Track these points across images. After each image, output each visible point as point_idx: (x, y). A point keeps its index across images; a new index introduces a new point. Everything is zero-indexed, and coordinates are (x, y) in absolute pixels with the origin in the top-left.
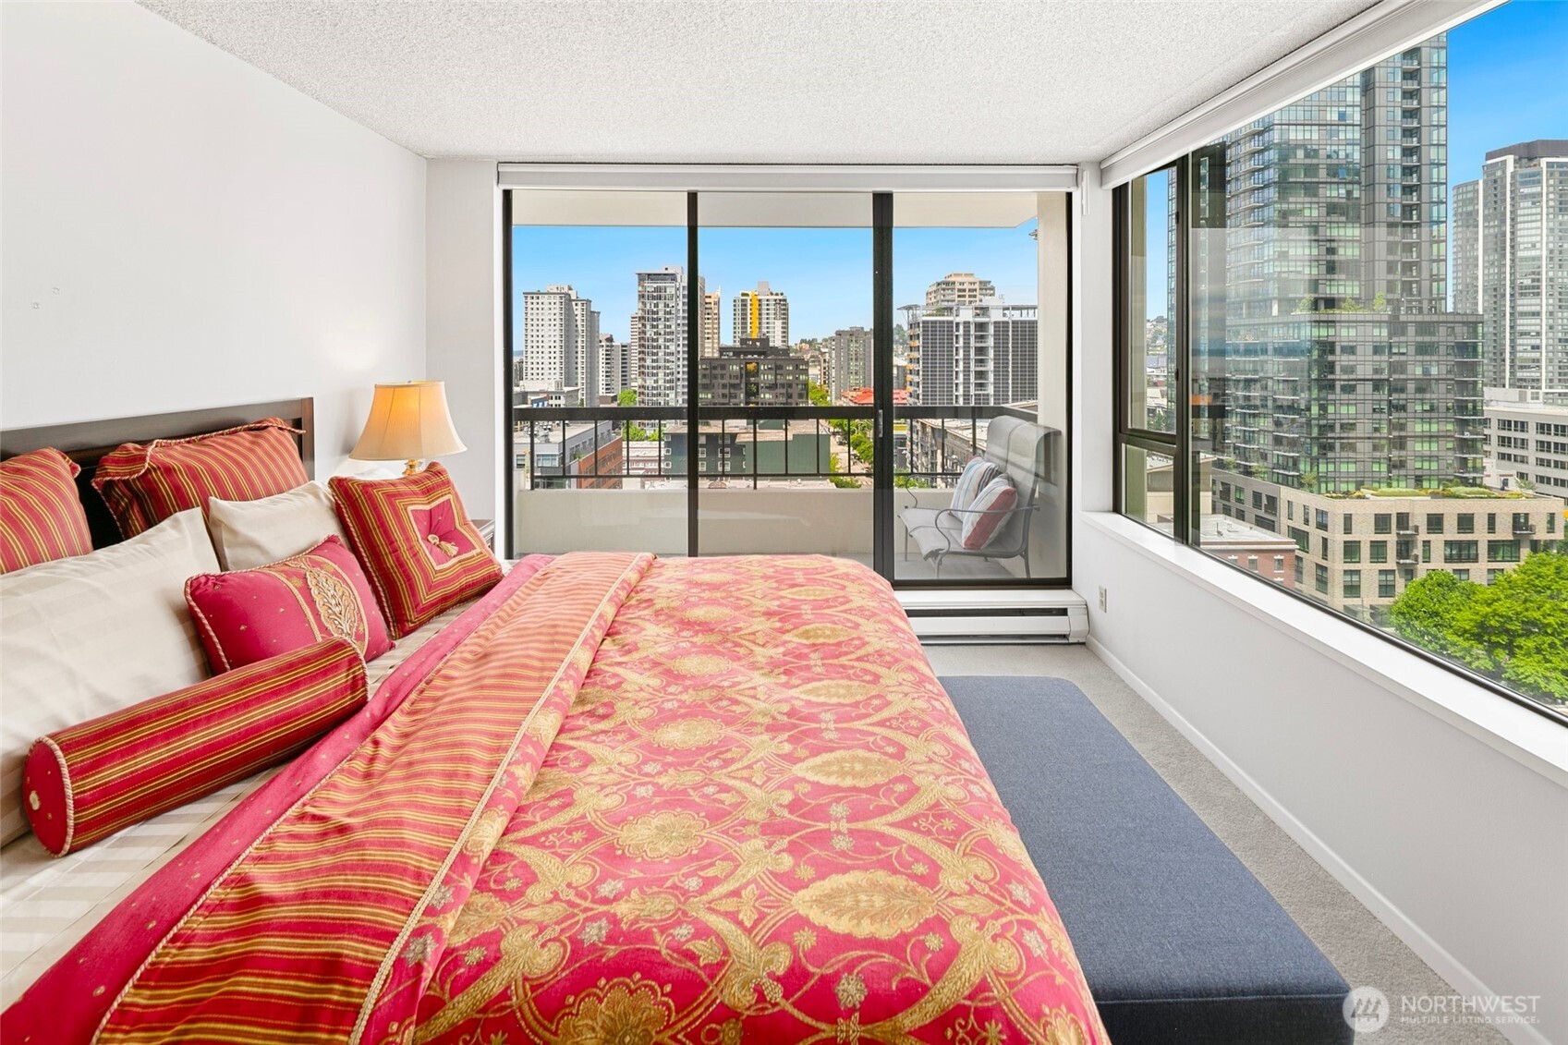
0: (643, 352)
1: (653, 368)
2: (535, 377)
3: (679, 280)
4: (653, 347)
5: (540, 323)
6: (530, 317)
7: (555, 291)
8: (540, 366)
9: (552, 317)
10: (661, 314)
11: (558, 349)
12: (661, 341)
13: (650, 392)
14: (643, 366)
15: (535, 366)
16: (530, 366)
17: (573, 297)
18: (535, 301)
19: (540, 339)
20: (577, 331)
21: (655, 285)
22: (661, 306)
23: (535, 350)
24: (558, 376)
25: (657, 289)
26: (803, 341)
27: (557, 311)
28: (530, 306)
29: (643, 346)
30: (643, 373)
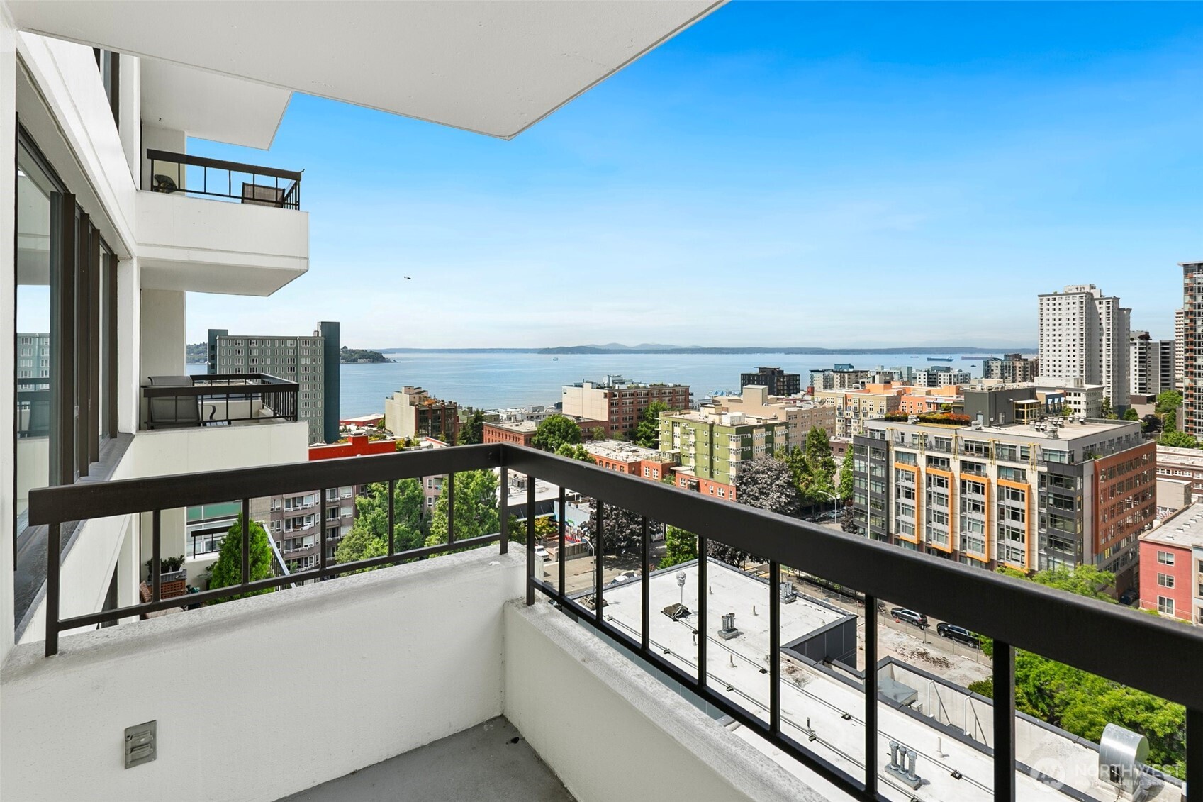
0: (1190, 350)
2: (1052, 373)
6: (1045, 317)
7: (1076, 291)
8: (1057, 363)
9: (1071, 316)
11: (1077, 348)
14: (1193, 366)
15: (1051, 363)
16: (1045, 363)
17: (1096, 295)
18: (1051, 302)
19: (1057, 338)
20: (1101, 329)
23: (1051, 348)
24: (1078, 374)
27: (1078, 310)
28: (1045, 307)
29: (1190, 343)
30: (1193, 373)
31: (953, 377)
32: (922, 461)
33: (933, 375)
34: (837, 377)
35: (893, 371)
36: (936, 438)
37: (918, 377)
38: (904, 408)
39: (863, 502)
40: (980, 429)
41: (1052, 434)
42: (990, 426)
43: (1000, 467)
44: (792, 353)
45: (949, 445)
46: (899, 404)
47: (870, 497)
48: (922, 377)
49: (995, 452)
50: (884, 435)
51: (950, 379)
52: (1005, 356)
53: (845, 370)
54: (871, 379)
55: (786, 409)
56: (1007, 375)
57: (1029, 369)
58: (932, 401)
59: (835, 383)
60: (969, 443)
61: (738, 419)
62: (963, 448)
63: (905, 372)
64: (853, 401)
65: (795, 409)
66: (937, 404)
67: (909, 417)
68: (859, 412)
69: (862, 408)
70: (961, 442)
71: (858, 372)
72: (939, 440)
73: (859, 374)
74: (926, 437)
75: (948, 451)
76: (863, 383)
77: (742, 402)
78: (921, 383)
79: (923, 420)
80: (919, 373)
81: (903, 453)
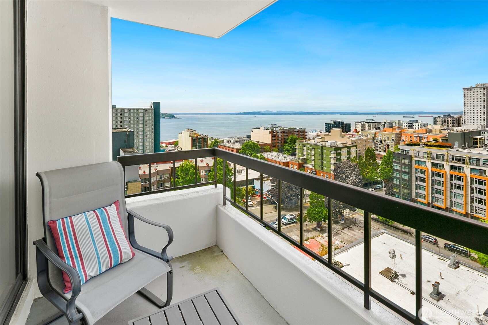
5: (472, 100)
6: (466, 98)
7: (481, 86)
8: (472, 119)
9: (479, 98)
15: (469, 119)
16: (466, 119)
18: (469, 91)
23: (470, 112)
27: (482, 95)
28: (466, 93)
31: (420, 124)
32: (429, 165)
33: (410, 124)
34: (367, 125)
35: (392, 122)
36: (436, 154)
37: (403, 124)
38: (403, 139)
39: (398, 183)
40: (458, 150)
42: (462, 149)
43: (471, 168)
44: (343, 114)
45: (443, 157)
46: (401, 137)
47: (402, 181)
48: (405, 124)
49: (468, 162)
50: (409, 152)
51: (419, 126)
52: (444, 115)
53: (371, 122)
54: (383, 125)
55: (351, 139)
56: (445, 124)
57: (455, 121)
58: (417, 136)
59: (366, 127)
60: (454, 157)
61: (334, 144)
62: (451, 159)
63: (397, 122)
64: (379, 135)
65: (355, 139)
66: (419, 137)
67: (421, 144)
68: (382, 140)
69: (383, 138)
70: (450, 156)
71: (376, 122)
72: (438, 155)
73: (377, 123)
74: (431, 153)
75: (443, 160)
76: (379, 127)
77: (330, 136)
78: (405, 127)
79: (427, 145)
80: (404, 123)
81: (419, 161)
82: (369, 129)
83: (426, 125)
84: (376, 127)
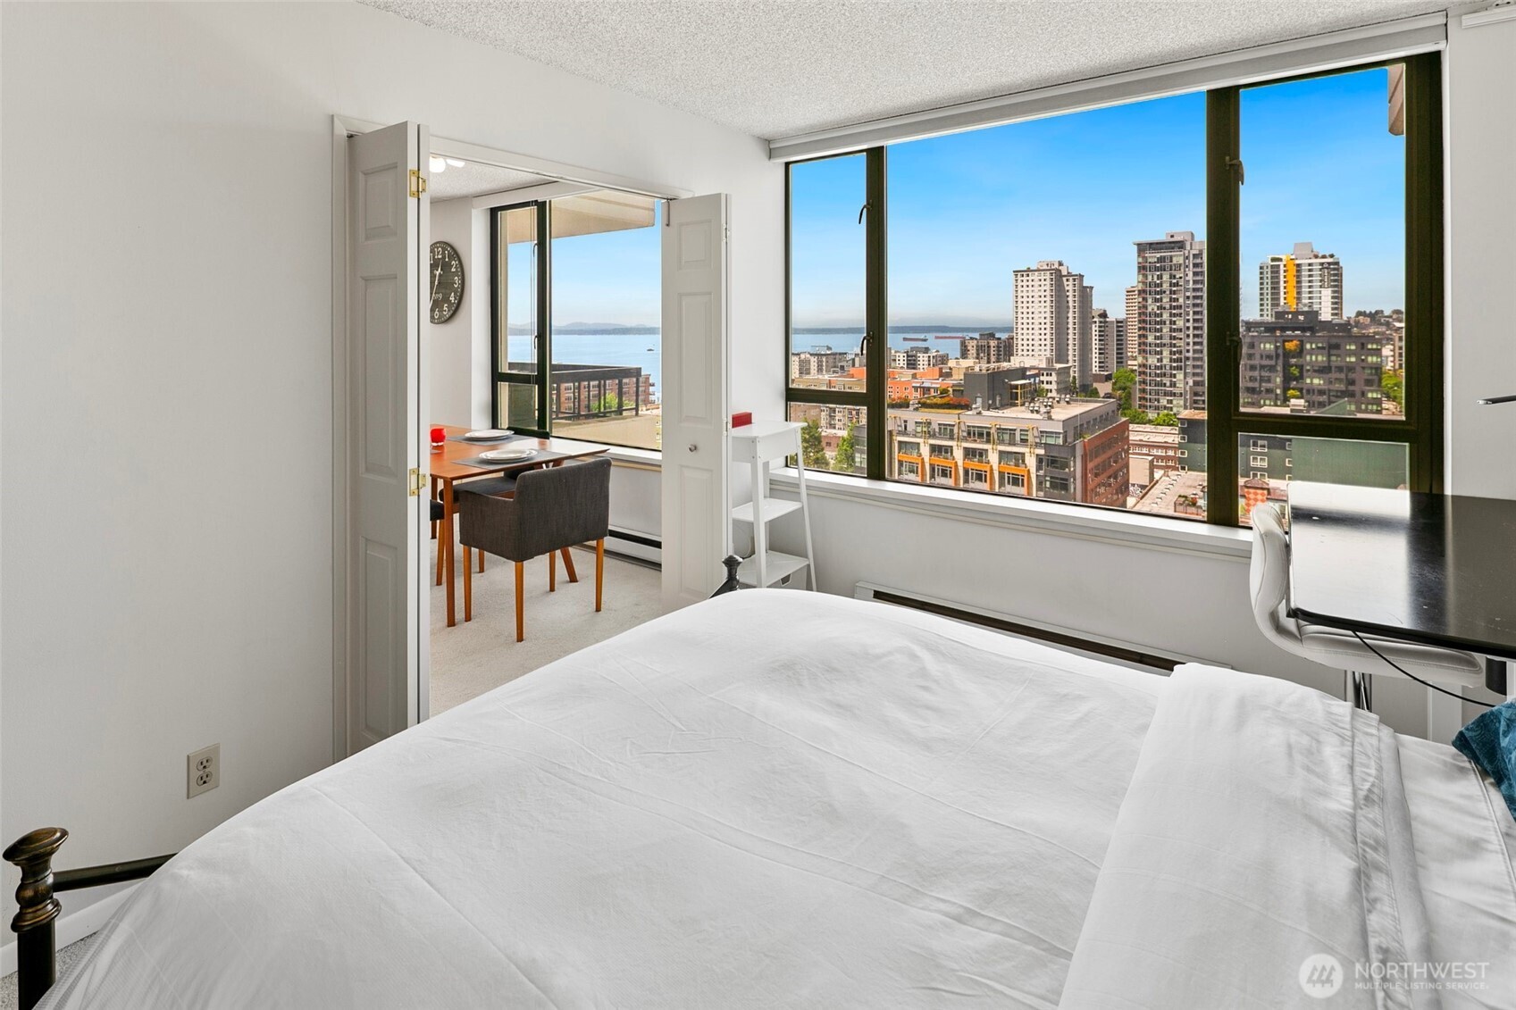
0: (1144, 329)
1: (1157, 345)
2: (1025, 353)
3: (1188, 247)
4: (1157, 323)
5: (1030, 299)
6: (1020, 294)
7: (1046, 267)
8: (1030, 342)
9: (1043, 294)
10: (1166, 286)
11: (1048, 326)
12: (1166, 316)
13: (1153, 372)
14: (1145, 344)
15: (1025, 342)
16: (1020, 342)
17: (1065, 273)
18: (1025, 278)
19: (1030, 316)
20: (1068, 307)
21: (1158, 255)
22: (1166, 277)
23: (1025, 326)
24: (1048, 353)
25: (1161, 260)
26: (1359, 314)
27: (1048, 288)
28: (1020, 283)
29: (1145, 321)
30: (1144, 351)
31: (931, 358)
32: (925, 451)
33: (913, 356)
34: (814, 361)
36: (939, 424)
37: (897, 358)
38: (890, 393)
41: (1046, 415)
42: (988, 410)
43: (1001, 453)
45: (952, 431)
48: (901, 358)
49: (996, 437)
51: (929, 361)
52: (981, 335)
53: (823, 353)
54: (851, 362)
56: (982, 355)
57: (1002, 349)
58: (918, 385)
59: (812, 367)
60: (972, 429)
62: (965, 434)
66: (924, 388)
67: (911, 402)
70: (964, 428)
71: (836, 354)
72: (943, 427)
73: (837, 356)
75: (952, 438)
76: (842, 367)
78: (901, 365)
79: (924, 405)
80: (897, 354)
81: (906, 443)
82: (820, 370)
83: (944, 359)
84: (835, 367)
